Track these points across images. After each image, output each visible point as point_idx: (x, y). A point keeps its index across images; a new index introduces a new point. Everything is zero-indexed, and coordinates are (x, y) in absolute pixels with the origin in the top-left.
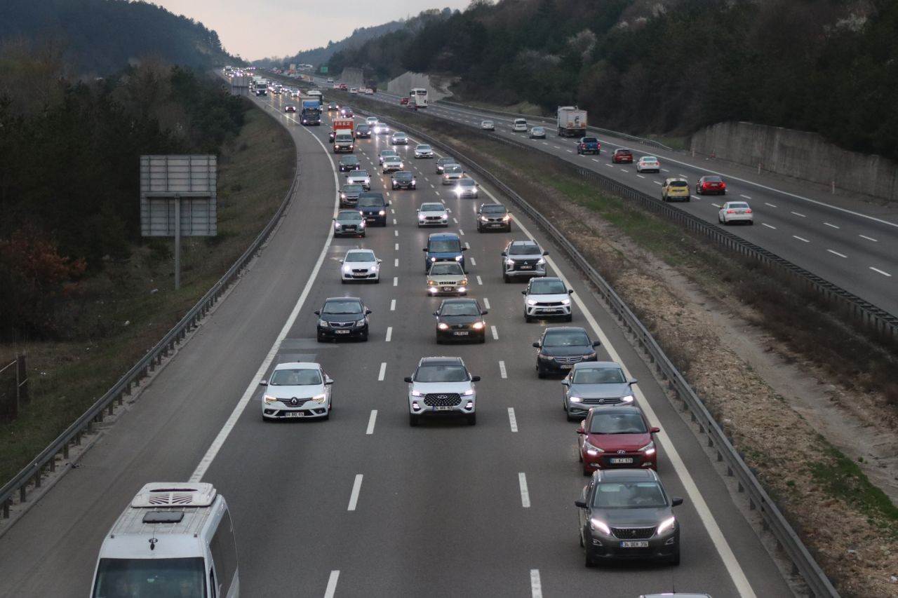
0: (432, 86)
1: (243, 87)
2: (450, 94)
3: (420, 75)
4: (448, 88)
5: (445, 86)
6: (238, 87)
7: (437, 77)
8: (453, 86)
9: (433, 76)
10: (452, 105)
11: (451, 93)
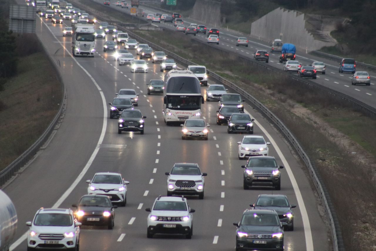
0: (309, 31)
1: (26, 21)
2: (333, 42)
3: (293, 13)
4: (332, 33)
5: (327, 30)
6: (19, 20)
7: (317, 16)
8: (339, 31)
9: (311, 15)
10: (332, 58)
11: (335, 41)
